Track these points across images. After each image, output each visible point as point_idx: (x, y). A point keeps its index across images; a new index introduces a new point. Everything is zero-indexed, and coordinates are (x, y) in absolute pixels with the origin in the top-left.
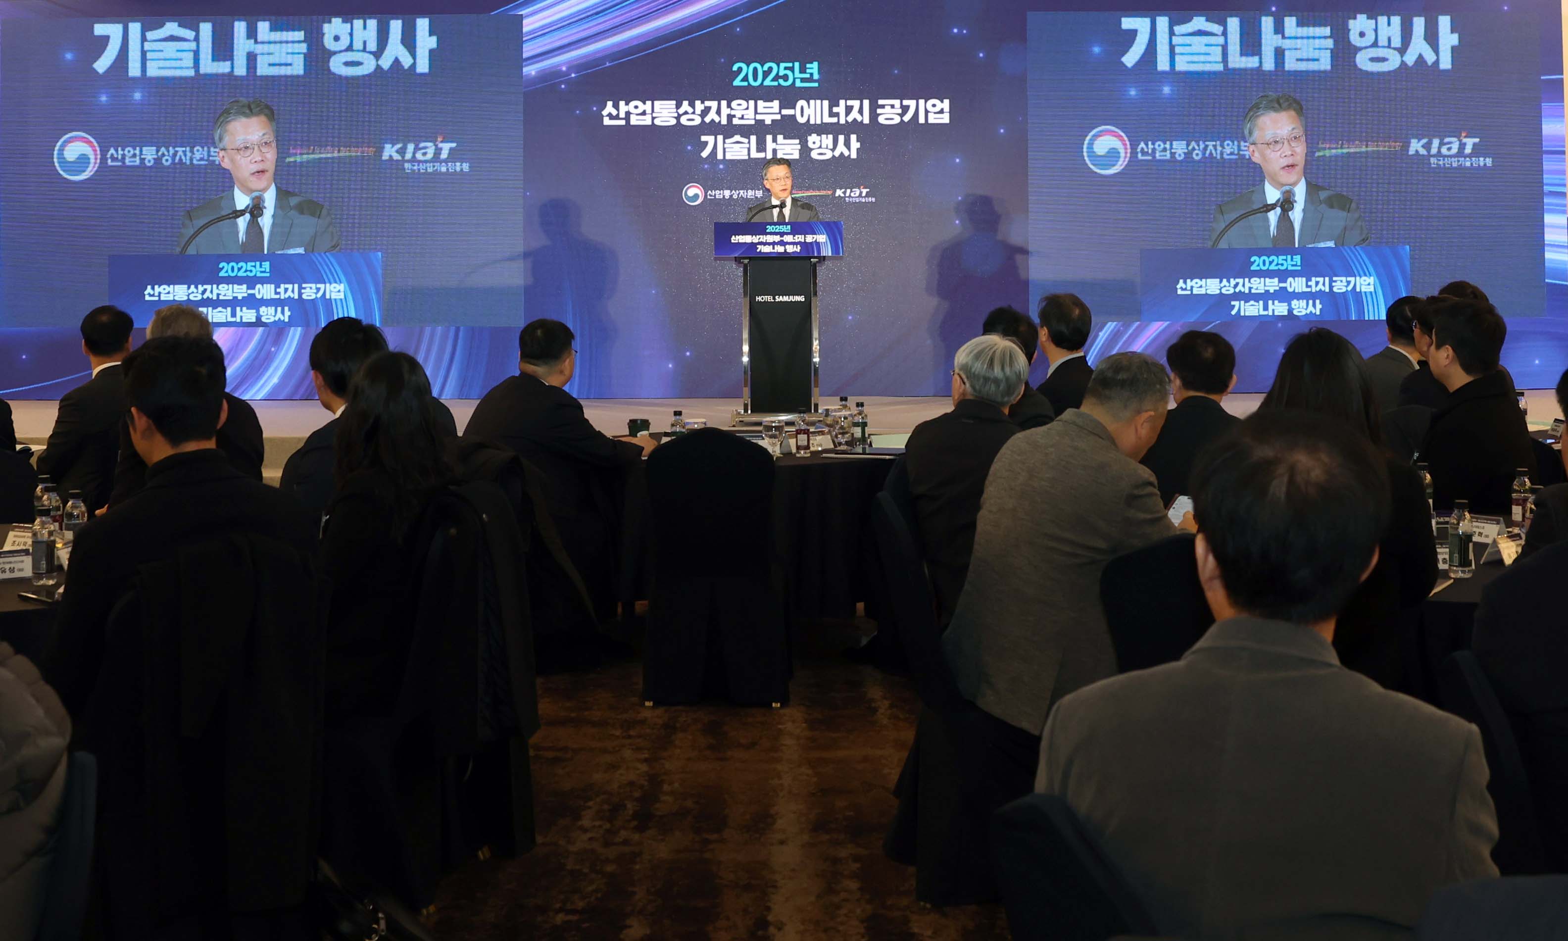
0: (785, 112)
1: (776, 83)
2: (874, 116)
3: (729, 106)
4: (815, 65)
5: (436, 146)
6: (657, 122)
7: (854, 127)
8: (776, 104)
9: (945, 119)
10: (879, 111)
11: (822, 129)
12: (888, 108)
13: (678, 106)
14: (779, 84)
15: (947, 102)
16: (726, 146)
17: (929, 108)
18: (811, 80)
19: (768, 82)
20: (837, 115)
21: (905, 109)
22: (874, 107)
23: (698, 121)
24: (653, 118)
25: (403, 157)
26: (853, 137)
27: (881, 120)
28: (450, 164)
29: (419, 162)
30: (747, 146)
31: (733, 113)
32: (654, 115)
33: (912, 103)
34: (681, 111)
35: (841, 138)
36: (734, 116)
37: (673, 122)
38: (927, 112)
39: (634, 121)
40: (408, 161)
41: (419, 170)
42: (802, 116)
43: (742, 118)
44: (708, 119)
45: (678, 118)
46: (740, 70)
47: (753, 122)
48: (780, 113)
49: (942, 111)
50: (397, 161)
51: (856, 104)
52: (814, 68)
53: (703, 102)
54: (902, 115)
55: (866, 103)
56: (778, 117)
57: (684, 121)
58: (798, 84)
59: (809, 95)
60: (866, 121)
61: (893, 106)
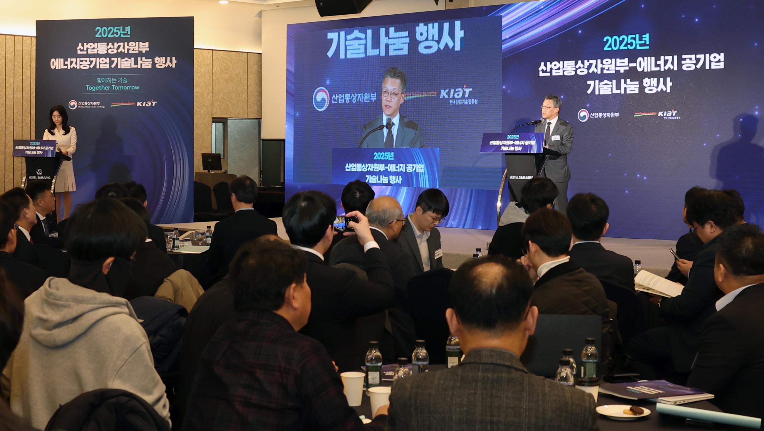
0: (632, 65)
1: (626, 48)
2: (680, 65)
3: (602, 63)
4: (647, 35)
5: (463, 90)
6: (566, 74)
7: (668, 73)
8: (626, 60)
9: (721, 66)
10: (683, 62)
11: (651, 75)
12: (688, 60)
13: (576, 64)
14: (628, 49)
15: (722, 55)
16: (600, 86)
17: (712, 59)
18: (645, 45)
19: (622, 48)
20: (659, 66)
21: (698, 60)
22: (680, 60)
23: (586, 72)
24: (564, 71)
25: (449, 96)
26: (668, 79)
27: (684, 68)
28: (469, 100)
29: (456, 99)
30: (611, 86)
31: (604, 66)
32: (564, 69)
33: (702, 56)
34: (577, 67)
35: (662, 80)
36: (604, 69)
37: (573, 73)
38: (710, 62)
39: (554, 73)
40: (451, 99)
41: (456, 103)
42: (640, 67)
43: (608, 70)
44: (591, 71)
45: (576, 71)
46: (608, 40)
47: (614, 72)
48: (628, 66)
49: (719, 61)
50: (446, 99)
51: (669, 58)
52: (646, 37)
53: (588, 61)
54: (696, 64)
55: (676, 57)
56: (627, 68)
57: (579, 72)
58: (638, 48)
59: (644, 54)
60: (676, 69)
61: (691, 59)
